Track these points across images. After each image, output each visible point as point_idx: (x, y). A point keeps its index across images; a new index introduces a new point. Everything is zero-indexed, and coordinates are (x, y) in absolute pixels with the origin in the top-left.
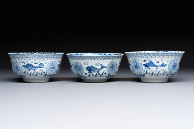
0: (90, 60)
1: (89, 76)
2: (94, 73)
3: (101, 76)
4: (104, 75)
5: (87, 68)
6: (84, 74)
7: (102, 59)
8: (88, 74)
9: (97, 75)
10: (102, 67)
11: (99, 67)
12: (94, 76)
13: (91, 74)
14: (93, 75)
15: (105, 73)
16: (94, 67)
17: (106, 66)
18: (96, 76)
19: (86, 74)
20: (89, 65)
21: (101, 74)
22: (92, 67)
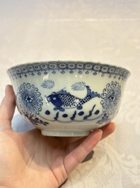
0: (58, 72)
1: (56, 118)
2: (70, 111)
3: (86, 118)
4: (94, 116)
5: (51, 96)
6: (43, 113)
7: (91, 73)
8: (53, 113)
9: (78, 117)
10: (90, 95)
11: (82, 94)
12: (68, 119)
13: (61, 113)
14: (65, 116)
15: (97, 112)
16: (69, 95)
17: (100, 92)
18: (73, 118)
19: (48, 113)
20: (57, 89)
21: (86, 113)
22: (63, 93)
